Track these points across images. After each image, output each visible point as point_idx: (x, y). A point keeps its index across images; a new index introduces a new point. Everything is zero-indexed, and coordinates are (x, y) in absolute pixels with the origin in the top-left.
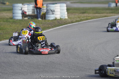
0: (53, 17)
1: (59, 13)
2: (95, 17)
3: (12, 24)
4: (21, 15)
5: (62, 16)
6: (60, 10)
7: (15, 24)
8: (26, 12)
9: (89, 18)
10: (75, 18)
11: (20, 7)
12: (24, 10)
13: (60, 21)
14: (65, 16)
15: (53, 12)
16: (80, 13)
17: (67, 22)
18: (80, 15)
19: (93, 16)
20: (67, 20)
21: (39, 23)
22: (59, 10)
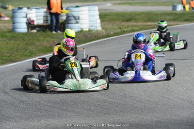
0: (77, 28)
1: (88, 20)
2: (147, 27)
3: (9, 40)
4: (25, 26)
5: (92, 26)
6: (89, 16)
7: (14, 40)
8: (33, 21)
9: (135, 28)
10: (114, 29)
11: (24, 13)
12: (30, 18)
13: (89, 34)
14: (97, 25)
15: (77, 19)
16: (123, 21)
17: (99, 36)
18: (123, 23)
19: (143, 25)
20: (100, 32)
21: (53, 38)
22: (87, 17)
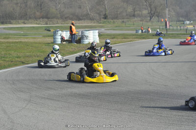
0: (87, 42)
1: (92, 38)
4: (60, 40)
9: (116, 42)
11: (60, 33)
12: (63, 36)
14: (97, 40)
15: (87, 37)
19: (121, 41)
20: (99, 44)
